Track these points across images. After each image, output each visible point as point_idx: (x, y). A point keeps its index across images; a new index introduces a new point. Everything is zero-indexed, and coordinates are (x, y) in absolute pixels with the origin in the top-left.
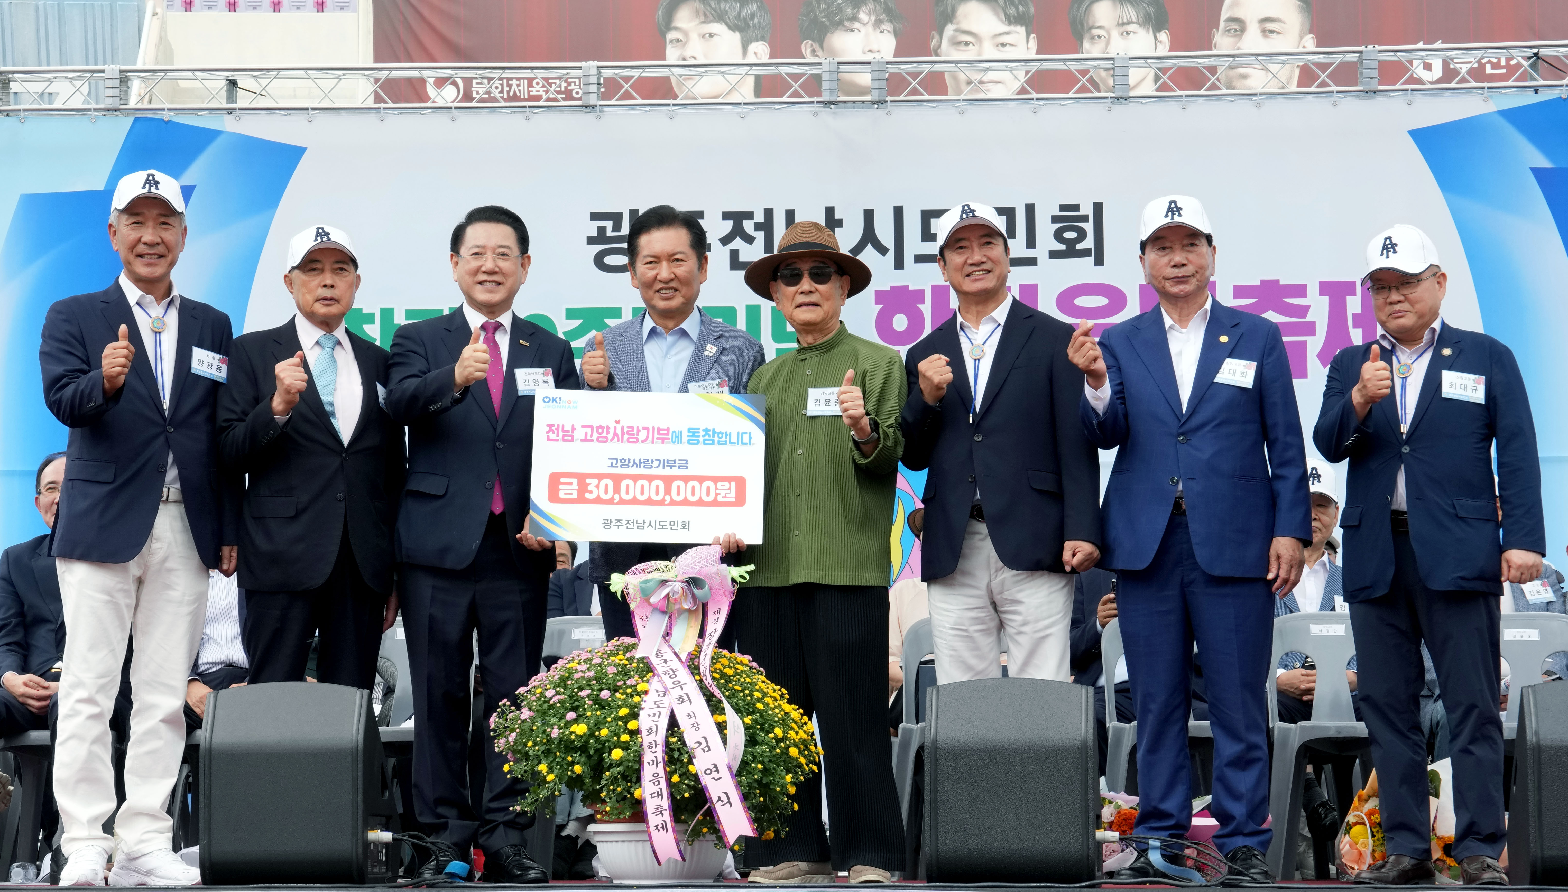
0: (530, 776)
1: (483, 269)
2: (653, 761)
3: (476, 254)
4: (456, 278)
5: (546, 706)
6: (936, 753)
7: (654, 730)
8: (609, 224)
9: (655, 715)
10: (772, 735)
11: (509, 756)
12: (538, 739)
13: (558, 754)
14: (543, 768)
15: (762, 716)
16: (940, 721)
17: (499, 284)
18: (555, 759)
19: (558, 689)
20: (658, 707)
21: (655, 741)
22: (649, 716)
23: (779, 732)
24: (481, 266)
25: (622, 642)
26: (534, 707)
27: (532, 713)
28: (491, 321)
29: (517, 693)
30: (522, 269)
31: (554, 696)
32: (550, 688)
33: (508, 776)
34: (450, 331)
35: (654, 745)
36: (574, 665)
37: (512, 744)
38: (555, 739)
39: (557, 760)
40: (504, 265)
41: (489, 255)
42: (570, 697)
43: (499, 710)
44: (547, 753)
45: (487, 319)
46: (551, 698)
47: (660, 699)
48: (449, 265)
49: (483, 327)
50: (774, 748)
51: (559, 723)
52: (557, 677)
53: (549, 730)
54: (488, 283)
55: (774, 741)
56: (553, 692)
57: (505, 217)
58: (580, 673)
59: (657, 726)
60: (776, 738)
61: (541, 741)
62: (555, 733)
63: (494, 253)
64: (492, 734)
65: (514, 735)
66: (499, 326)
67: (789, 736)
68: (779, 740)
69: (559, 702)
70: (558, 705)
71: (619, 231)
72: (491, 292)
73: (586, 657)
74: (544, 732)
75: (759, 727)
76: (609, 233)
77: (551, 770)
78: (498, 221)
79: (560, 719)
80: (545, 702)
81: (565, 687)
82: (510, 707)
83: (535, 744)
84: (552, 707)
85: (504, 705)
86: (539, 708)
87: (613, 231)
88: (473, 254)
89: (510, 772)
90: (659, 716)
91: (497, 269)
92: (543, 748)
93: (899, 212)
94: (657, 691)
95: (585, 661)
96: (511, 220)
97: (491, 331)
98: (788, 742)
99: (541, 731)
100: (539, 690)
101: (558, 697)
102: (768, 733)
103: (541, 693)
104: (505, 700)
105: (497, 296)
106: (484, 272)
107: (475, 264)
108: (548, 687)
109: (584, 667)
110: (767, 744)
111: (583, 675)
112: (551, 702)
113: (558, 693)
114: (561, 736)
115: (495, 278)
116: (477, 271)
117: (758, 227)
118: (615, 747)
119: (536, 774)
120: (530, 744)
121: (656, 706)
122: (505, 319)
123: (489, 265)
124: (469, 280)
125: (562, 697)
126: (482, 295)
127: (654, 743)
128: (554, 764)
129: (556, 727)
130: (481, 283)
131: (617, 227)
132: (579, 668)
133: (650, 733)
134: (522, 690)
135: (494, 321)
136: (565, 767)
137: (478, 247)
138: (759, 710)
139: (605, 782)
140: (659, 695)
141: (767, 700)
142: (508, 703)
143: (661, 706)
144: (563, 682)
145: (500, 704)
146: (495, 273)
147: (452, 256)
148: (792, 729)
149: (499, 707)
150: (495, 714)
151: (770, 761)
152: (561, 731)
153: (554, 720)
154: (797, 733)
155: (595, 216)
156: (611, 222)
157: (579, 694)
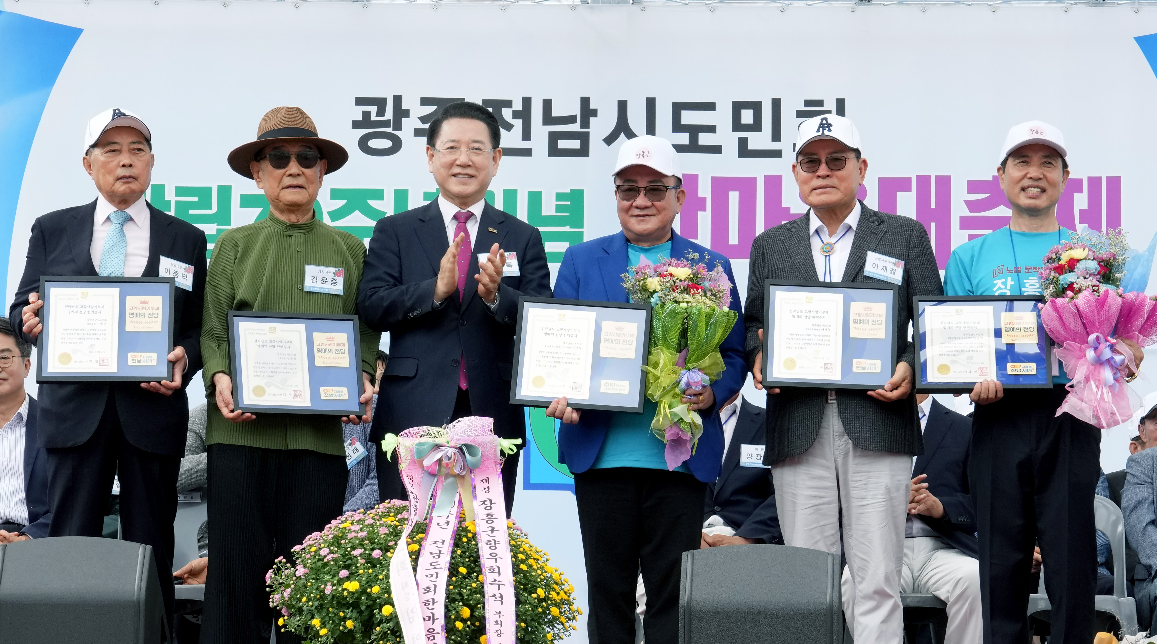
0: (303, 630)
1: (458, 162)
2: (430, 617)
3: (452, 148)
4: (431, 170)
5: (320, 564)
6: (690, 615)
7: (433, 588)
8: (373, 109)
9: (432, 575)
10: (534, 595)
11: (283, 611)
12: (312, 595)
13: (331, 610)
14: (316, 622)
15: (525, 576)
16: (694, 585)
17: (472, 176)
18: (328, 614)
19: (332, 548)
20: (435, 568)
21: (433, 599)
22: (427, 576)
23: (541, 592)
24: (456, 160)
25: (393, 504)
26: (308, 565)
27: (306, 570)
28: (462, 211)
29: (292, 550)
30: (493, 163)
31: (328, 554)
32: (324, 547)
33: (283, 630)
34: (424, 222)
35: (431, 603)
36: (347, 525)
37: (287, 599)
38: (329, 595)
39: (330, 615)
40: (477, 159)
41: (464, 149)
42: (344, 556)
43: (274, 567)
44: (320, 608)
45: (459, 209)
46: (325, 556)
47: (435, 560)
48: (426, 157)
49: (456, 217)
50: (536, 607)
51: (332, 580)
52: (331, 536)
53: (323, 586)
54: (461, 176)
55: (536, 600)
56: (327, 551)
57: (478, 113)
58: (353, 533)
59: (435, 586)
60: (538, 597)
61: (314, 597)
62: (329, 590)
63: (468, 148)
64: (267, 589)
65: (289, 590)
66: (471, 215)
67: (550, 596)
68: (541, 600)
69: (333, 560)
70: (332, 563)
71: (383, 116)
72: (464, 184)
73: (359, 518)
74: (317, 588)
75: (522, 587)
76: (374, 117)
77: (323, 625)
78: (472, 117)
79: (334, 576)
80: (319, 560)
81: (339, 546)
82: (285, 564)
83: (309, 600)
84: (325, 565)
85: (280, 562)
86: (313, 566)
87: (377, 115)
88: (448, 148)
89: (284, 626)
90: (437, 577)
91: (470, 163)
92: (317, 603)
93: (651, 103)
94: (431, 553)
95: (358, 522)
96: (484, 116)
97: (463, 220)
98: (549, 602)
99: (315, 587)
100: (313, 549)
101: (332, 555)
102: (530, 593)
103: (316, 551)
104: (281, 558)
105: (471, 187)
106: (459, 165)
107: (449, 158)
108: (322, 545)
109: (357, 527)
110: (530, 604)
111: (356, 535)
112: (325, 560)
113: (331, 552)
114: (334, 592)
115: (469, 171)
116: (452, 165)
117: (516, 115)
118: (386, 604)
119: (308, 628)
120: (304, 599)
121: (432, 567)
122: (477, 209)
123: (462, 158)
124: (443, 172)
125: (335, 556)
126: (455, 186)
127: (431, 600)
128: (327, 619)
129: (330, 583)
130: (455, 175)
131: (381, 112)
132: (353, 528)
133: (428, 592)
134: (297, 548)
135: (465, 211)
136: (337, 622)
137: (453, 141)
138: (522, 571)
139: (375, 637)
140: (434, 557)
141: (531, 561)
142: (284, 560)
143: (437, 567)
144: (337, 541)
145: (276, 561)
146: (469, 166)
147: (428, 149)
148: (554, 589)
149: (275, 564)
150: (271, 571)
151: (532, 620)
152: (334, 588)
153: (327, 577)
154: (558, 594)
155: (360, 101)
156: (376, 107)
157: (352, 553)
